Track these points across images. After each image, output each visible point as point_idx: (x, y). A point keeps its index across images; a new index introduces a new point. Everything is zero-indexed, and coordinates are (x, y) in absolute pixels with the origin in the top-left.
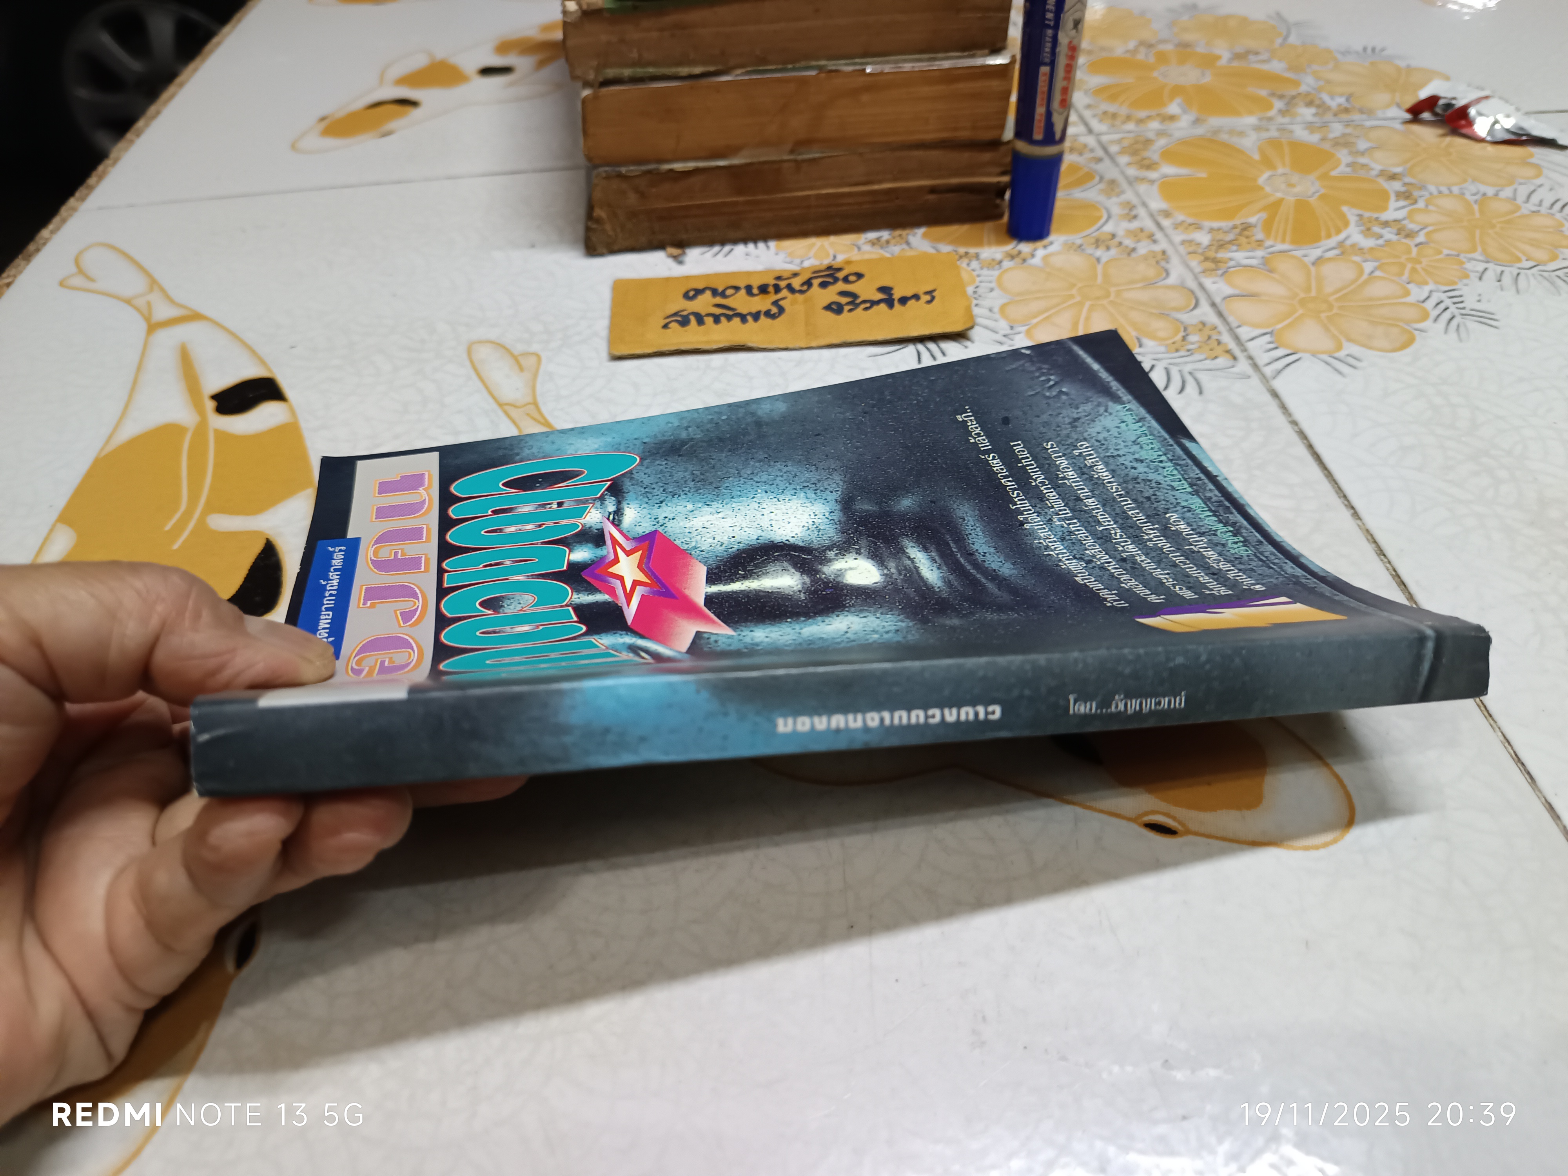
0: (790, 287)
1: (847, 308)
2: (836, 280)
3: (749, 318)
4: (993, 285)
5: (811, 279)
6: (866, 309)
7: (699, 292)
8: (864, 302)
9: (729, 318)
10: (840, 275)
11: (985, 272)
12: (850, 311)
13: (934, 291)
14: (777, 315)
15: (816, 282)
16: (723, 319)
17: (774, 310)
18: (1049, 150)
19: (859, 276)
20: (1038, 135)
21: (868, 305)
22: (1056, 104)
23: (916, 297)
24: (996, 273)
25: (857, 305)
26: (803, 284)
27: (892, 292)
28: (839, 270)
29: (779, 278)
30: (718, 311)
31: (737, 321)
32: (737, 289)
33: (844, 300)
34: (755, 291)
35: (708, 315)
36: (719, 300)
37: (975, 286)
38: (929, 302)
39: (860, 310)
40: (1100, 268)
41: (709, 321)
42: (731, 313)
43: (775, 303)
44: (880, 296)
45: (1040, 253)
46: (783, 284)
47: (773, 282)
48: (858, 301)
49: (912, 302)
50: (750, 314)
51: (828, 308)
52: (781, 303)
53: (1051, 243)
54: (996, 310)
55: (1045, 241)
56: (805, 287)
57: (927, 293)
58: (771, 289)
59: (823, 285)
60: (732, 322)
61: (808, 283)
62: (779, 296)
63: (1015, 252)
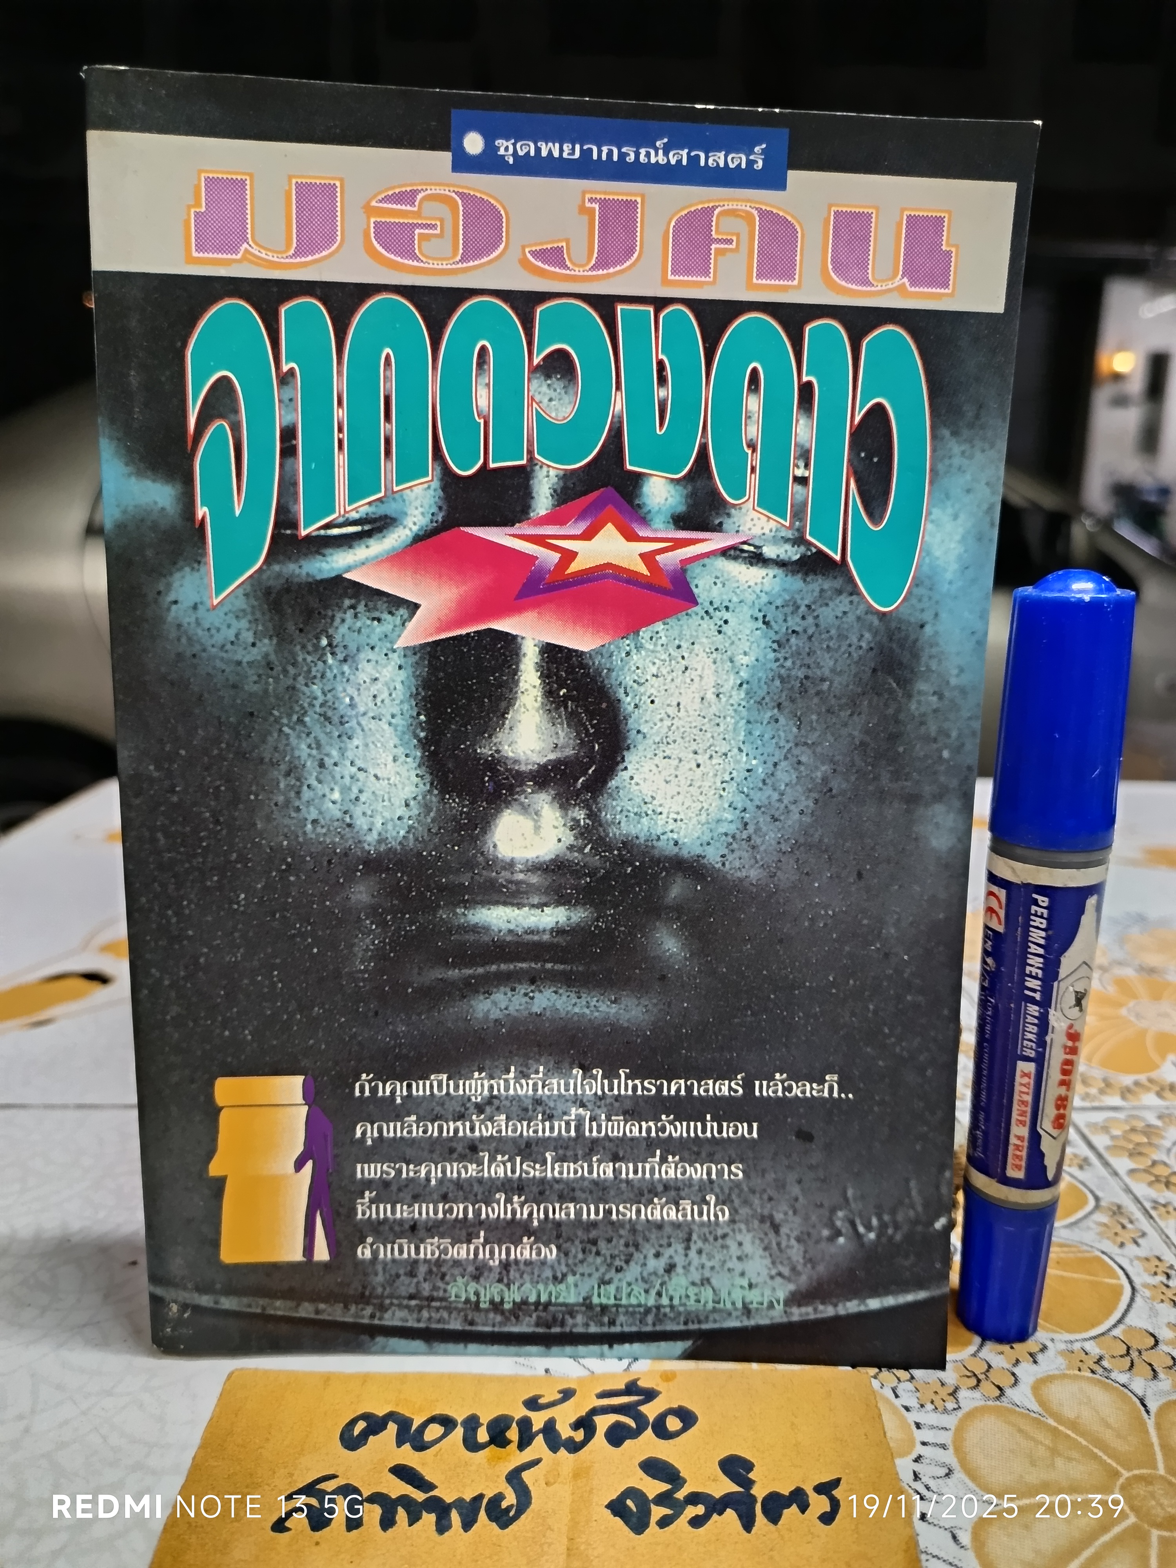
0: (549, 1429)
1: (658, 1512)
2: (642, 1423)
3: (455, 1517)
4: (949, 1457)
5: (594, 1411)
6: (697, 1522)
7: (375, 1425)
8: (694, 1499)
9: (414, 1513)
10: (651, 1410)
11: (928, 1417)
12: (664, 1522)
13: (836, 1483)
14: (512, 1514)
15: (603, 1423)
16: (401, 1515)
17: (510, 1499)
18: (1037, 1197)
19: (687, 1418)
20: (1016, 1173)
21: (700, 1510)
22: (1046, 1125)
23: (798, 1498)
24: (951, 1421)
25: (678, 1508)
26: (577, 1425)
27: (751, 1475)
28: (650, 1395)
29: (533, 1404)
30: (397, 1488)
31: (429, 1519)
32: (447, 1423)
33: (653, 1488)
34: (483, 1436)
35: (376, 1498)
36: (407, 1456)
37: (914, 1455)
38: (827, 1518)
39: (682, 1521)
40: (1150, 1423)
41: (372, 1513)
42: (419, 1496)
43: (514, 1477)
44: (724, 1486)
45: (1027, 1372)
46: (538, 1420)
47: (520, 1412)
48: (680, 1495)
49: (791, 1513)
50: (459, 1503)
51: (617, 1507)
52: (527, 1476)
53: (1044, 1348)
54: (965, 1538)
55: (1031, 1344)
56: (579, 1435)
57: (821, 1489)
58: (513, 1434)
59: (617, 1436)
60: (418, 1525)
61: (585, 1424)
62: (528, 1455)
63: (979, 1369)
